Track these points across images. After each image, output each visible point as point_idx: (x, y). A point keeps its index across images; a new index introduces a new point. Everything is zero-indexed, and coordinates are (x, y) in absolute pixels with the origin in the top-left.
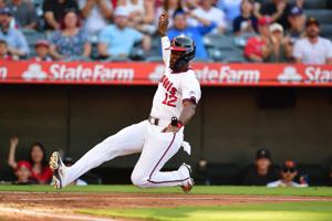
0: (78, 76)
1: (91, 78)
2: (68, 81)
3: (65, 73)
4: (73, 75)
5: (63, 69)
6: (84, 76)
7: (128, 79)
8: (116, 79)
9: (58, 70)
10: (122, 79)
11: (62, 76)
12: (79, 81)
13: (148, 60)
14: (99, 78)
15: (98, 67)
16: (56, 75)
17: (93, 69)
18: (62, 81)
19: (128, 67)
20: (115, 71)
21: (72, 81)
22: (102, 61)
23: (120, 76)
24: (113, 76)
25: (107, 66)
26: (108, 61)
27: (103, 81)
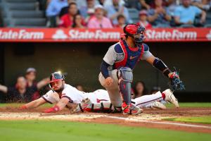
0: (163, 37)
1: (171, 38)
2: (157, 40)
3: (155, 35)
4: (160, 37)
5: (154, 33)
6: (167, 36)
7: (193, 38)
8: (186, 38)
9: (150, 33)
10: (190, 38)
11: (153, 37)
12: (163, 40)
13: (206, 26)
14: (176, 38)
15: (175, 31)
16: (150, 36)
17: (172, 33)
18: (153, 40)
19: (193, 31)
20: (185, 33)
21: (160, 40)
22: (177, 28)
23: (188, 36)
24: (184, 37)
25: (180, 31)
26: (181, 27)
27: (178, 40)
